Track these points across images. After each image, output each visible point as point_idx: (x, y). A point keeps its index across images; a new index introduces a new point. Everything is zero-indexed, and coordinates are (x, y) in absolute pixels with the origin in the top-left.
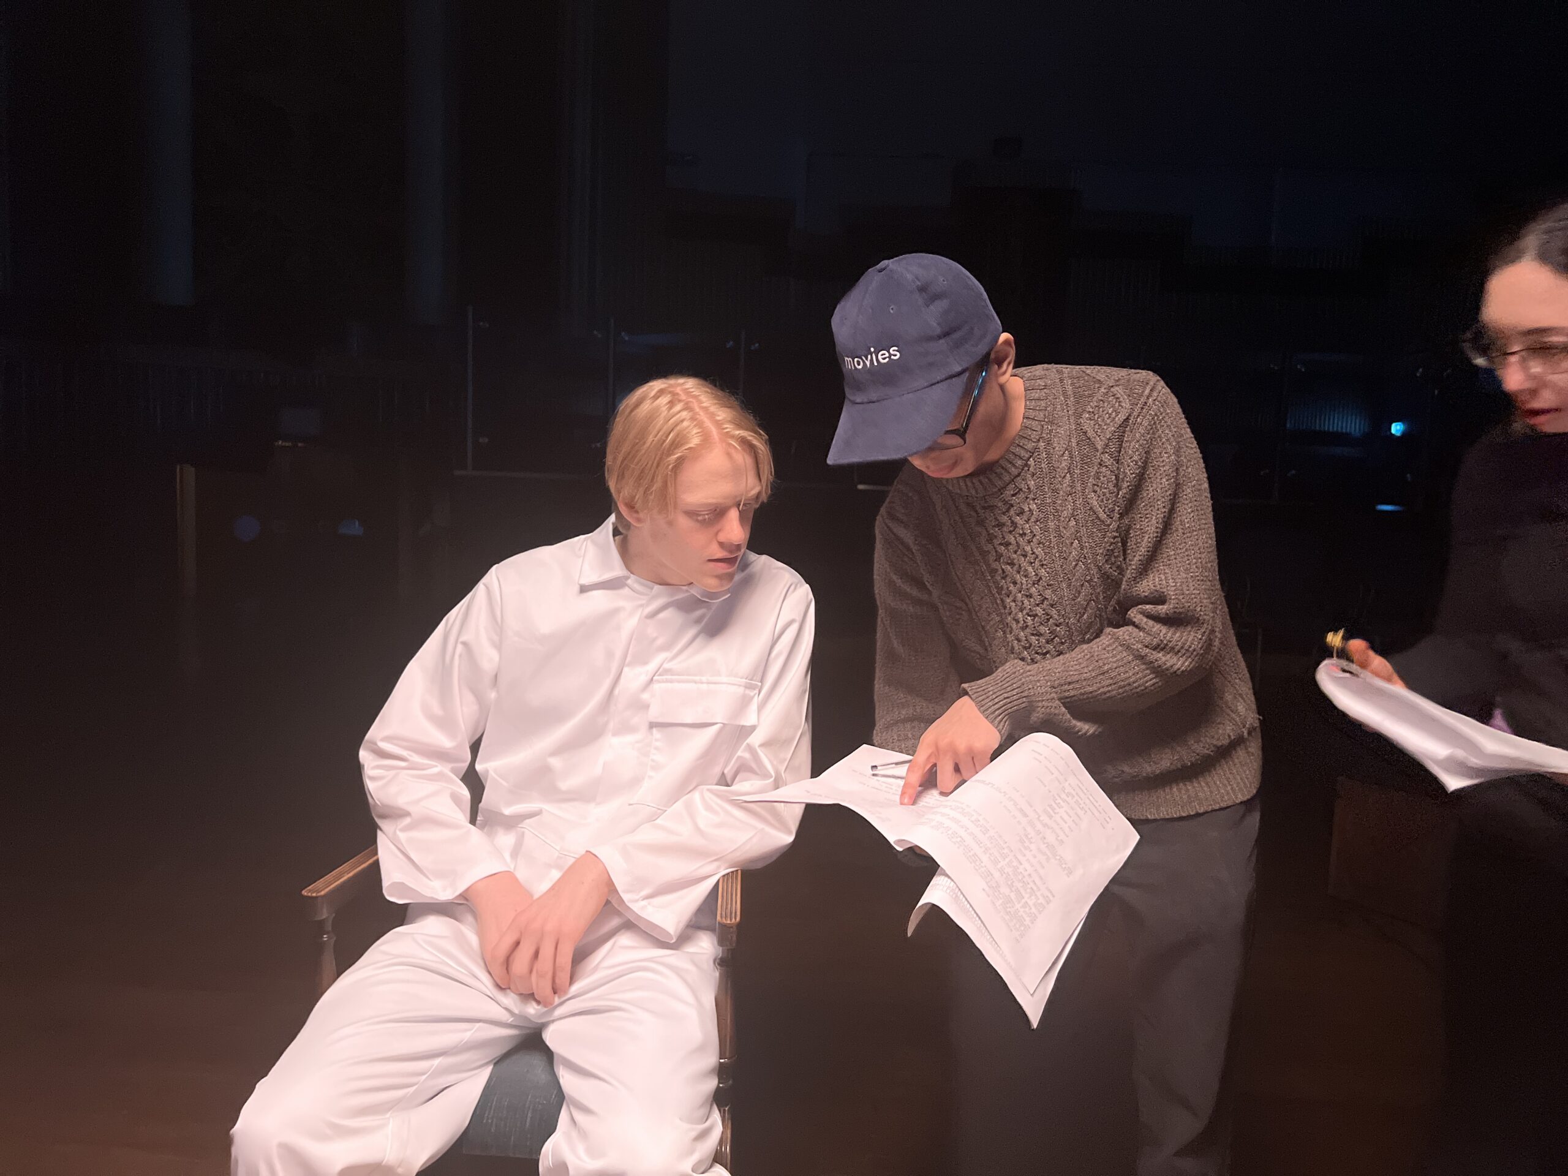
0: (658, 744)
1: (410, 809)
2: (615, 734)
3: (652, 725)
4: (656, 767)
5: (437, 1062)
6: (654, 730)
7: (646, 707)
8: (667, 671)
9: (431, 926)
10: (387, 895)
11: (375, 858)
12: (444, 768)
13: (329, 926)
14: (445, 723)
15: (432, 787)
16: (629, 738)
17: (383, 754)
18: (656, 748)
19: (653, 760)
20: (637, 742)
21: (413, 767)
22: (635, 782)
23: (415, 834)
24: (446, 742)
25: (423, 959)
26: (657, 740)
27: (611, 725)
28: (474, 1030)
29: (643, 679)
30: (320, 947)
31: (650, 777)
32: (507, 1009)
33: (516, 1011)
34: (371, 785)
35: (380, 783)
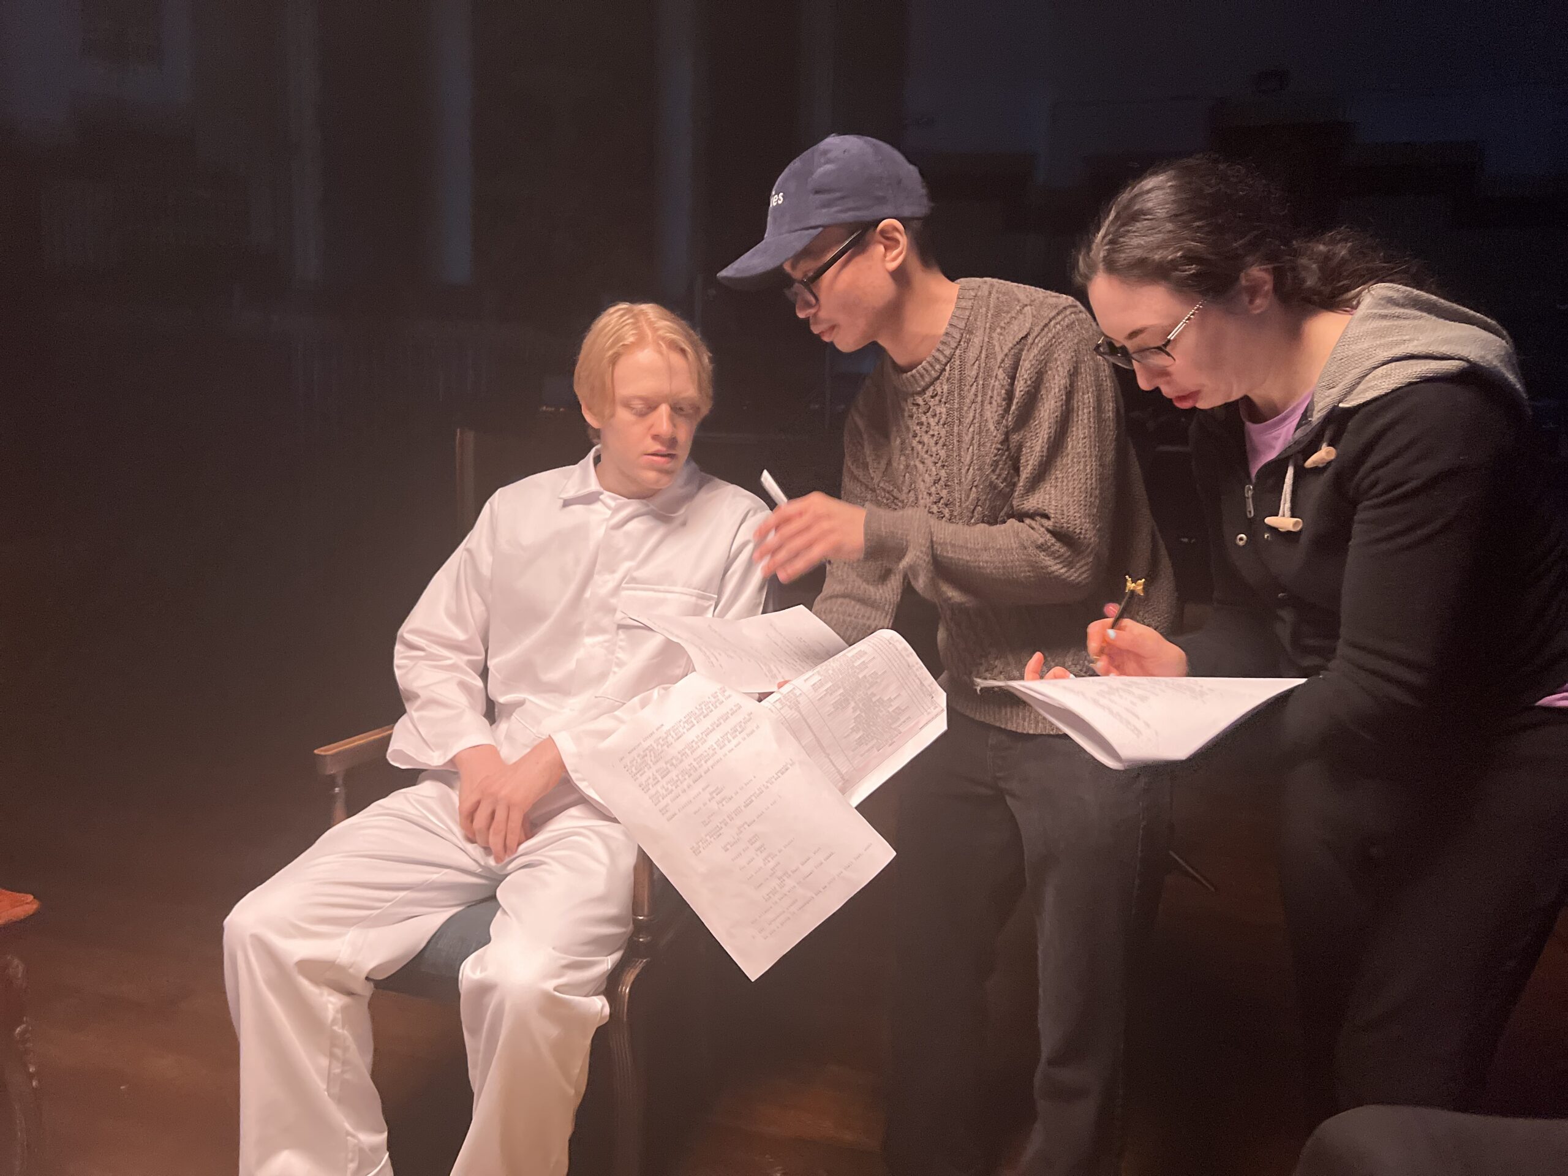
0: (621, 643)
1: (420, 692)
2: (591, 633)
3: (620, 627)
4: (620, 664)
5: (402, 894)
6: (620, 632)
7: (614, 610)
8: (634, 580)
9: (427, 789)
10: (393, 760)
11: (389, 732)
12: (461, 659)
13: (340, 780)
14: (458, 618)
15: (443, 675)
16: (600, 638)
17: (411, 646)
18: (620, 647)
19: (617, 658)
20: (605, 641)
21: (431, 657)
22: (603, 676)
23: (424, 713)
24: (460, 636)
25: (409, 813)
26: (621, 640)
27: (585, 627)
28: (441, 874)
29: (611, 585)
30: (333, 798)
31: (615, 673)
32: (475, 860)
33: (483, 863)
34: (397, 672)
35: (404, 671)
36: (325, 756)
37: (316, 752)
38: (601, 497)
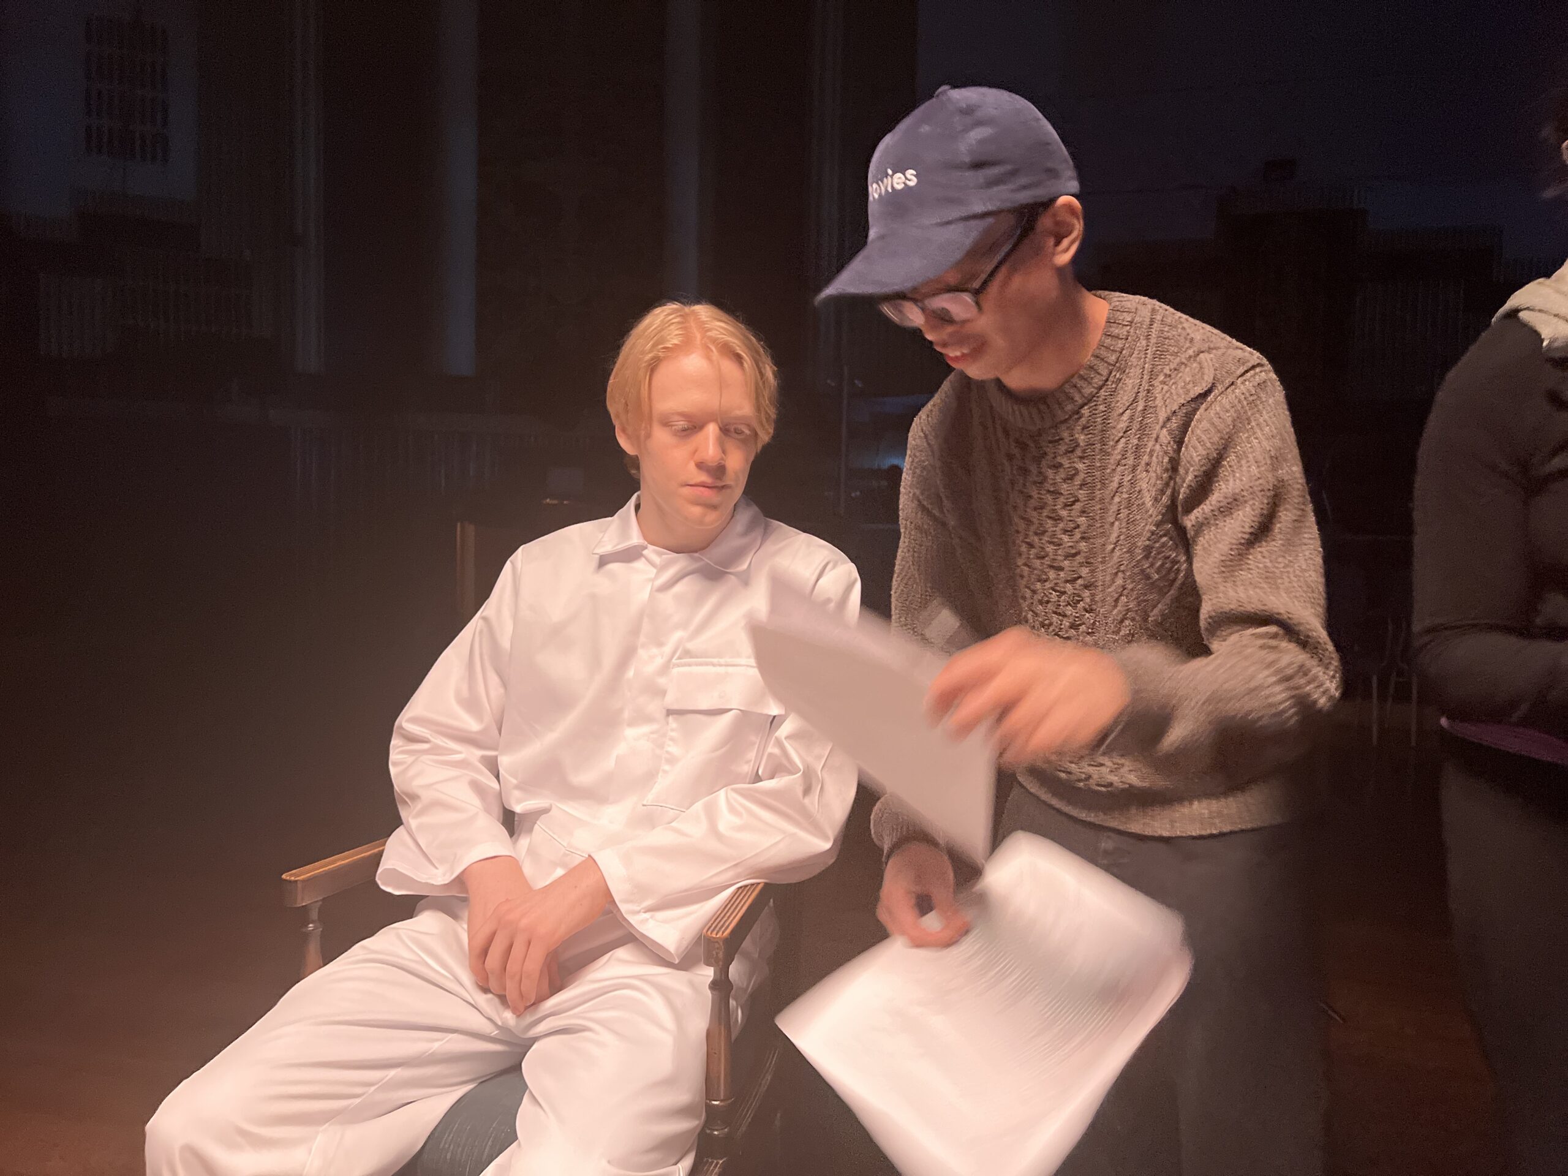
0: (673, 734)
1: (420, 792)
2: (632, 723)
3: (670, 712)
4: (672, 760)
5: (392, 1073)
6: (671, 718)
7: (663, 693)
8: (687, 653)
9: (427, 922)
10: (384, 884)
11: (381, 848)
12: (475, 754)
13: (314, 915)
14: (471, 704)
15: (451, 773)
16: (645, 729)
17: (412, 739)
18: (672, 739)
19: (667, 752)
20: (652, 733)
21: (436, 750)
22: (650, 777)
23: (425, 819)
24: (473, 725)
25: (403, 958)
26: (672, 730)
27: (626, 715)
28: (444, 1041)
29: (659, 661)
30: (306, 937)
31: (665, 772)
32: (489, 1019)
33: (500, 1023)
34: (393, 770)
35: (401, 768)
36: (296, 881)
37: (284, 876)
38: (645, 552)
